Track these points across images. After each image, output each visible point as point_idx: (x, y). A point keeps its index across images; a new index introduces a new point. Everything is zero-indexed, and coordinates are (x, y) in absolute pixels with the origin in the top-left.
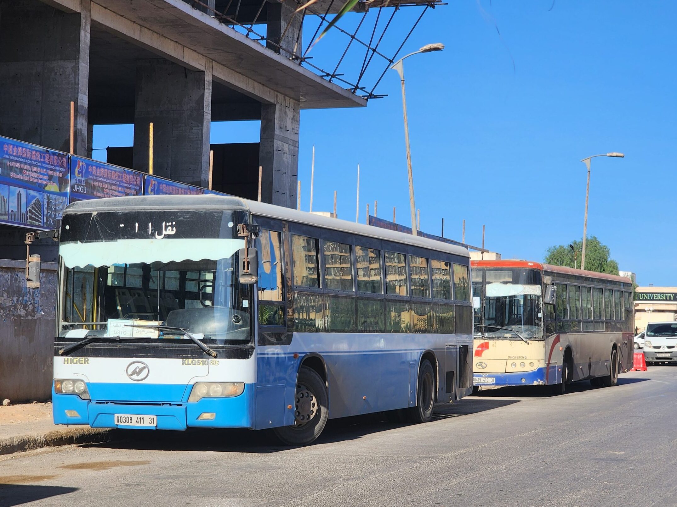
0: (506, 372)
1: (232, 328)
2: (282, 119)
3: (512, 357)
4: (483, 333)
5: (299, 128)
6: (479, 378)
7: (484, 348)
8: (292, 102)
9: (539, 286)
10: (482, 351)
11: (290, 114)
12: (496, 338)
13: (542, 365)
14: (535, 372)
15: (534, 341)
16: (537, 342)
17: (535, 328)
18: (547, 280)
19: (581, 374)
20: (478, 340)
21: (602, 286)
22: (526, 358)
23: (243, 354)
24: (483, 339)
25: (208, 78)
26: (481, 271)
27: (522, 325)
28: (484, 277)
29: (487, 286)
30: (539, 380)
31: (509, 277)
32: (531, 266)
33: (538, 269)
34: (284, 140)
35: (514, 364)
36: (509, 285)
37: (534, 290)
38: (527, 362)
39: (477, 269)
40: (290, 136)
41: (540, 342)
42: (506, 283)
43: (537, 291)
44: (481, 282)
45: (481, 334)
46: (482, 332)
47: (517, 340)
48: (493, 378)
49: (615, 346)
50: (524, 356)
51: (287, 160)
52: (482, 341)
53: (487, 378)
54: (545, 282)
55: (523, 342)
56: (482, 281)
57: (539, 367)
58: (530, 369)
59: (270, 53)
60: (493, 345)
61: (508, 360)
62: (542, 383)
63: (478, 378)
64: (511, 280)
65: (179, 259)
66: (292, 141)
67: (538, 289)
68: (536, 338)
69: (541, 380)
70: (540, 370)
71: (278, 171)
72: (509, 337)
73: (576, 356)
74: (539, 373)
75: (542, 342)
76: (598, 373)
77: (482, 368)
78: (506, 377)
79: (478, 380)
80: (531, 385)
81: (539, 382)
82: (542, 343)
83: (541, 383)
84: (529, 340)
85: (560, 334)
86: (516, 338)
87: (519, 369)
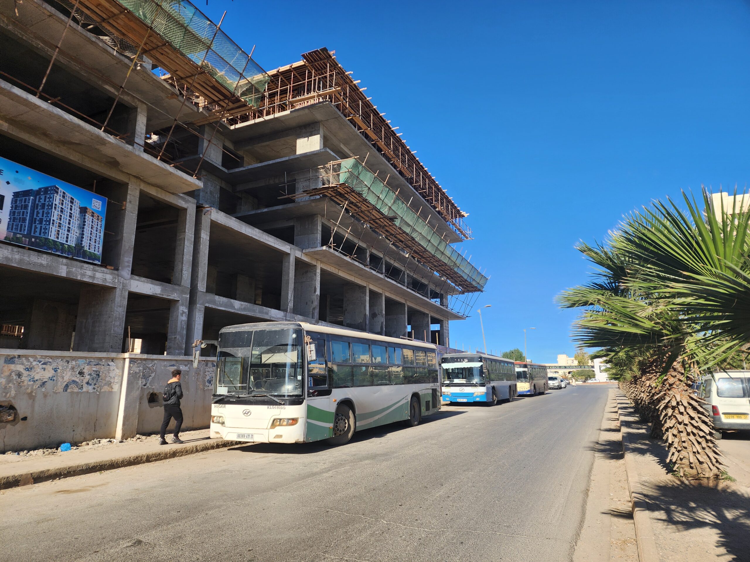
1: (480, 380)
2: (445, 324)
5: (449, 325)
8: (447, 319)
11: (447, 323)
13: (529, 389)
16: (527, 383)
17: (527, 379)
18: (529, 367)
19: (538, 391)
21: (540, 367)
23: (484, 386)
25: (430, 315)
30: (529, 393)
31: (519, 366)
32: (526, 364)
33: (528, 364)
34: (446, 330)
36: (519, 368)
37: (526, 369)
38: (525, 388)
40: (447, 328)
49: (544, 384)
50: (525, 386)
51: (447, 334)
53: (520, 392)
58: (526, 390)
59: (441, 307)
65: (469, 367)
71: (446, 337)
73: (536, 386)
74: (529, 391)
76: (541, 391)
80: (527, 394)
84: (525, 382)
85: (532, 381)
86: (522, 382)
87: (524, 390)
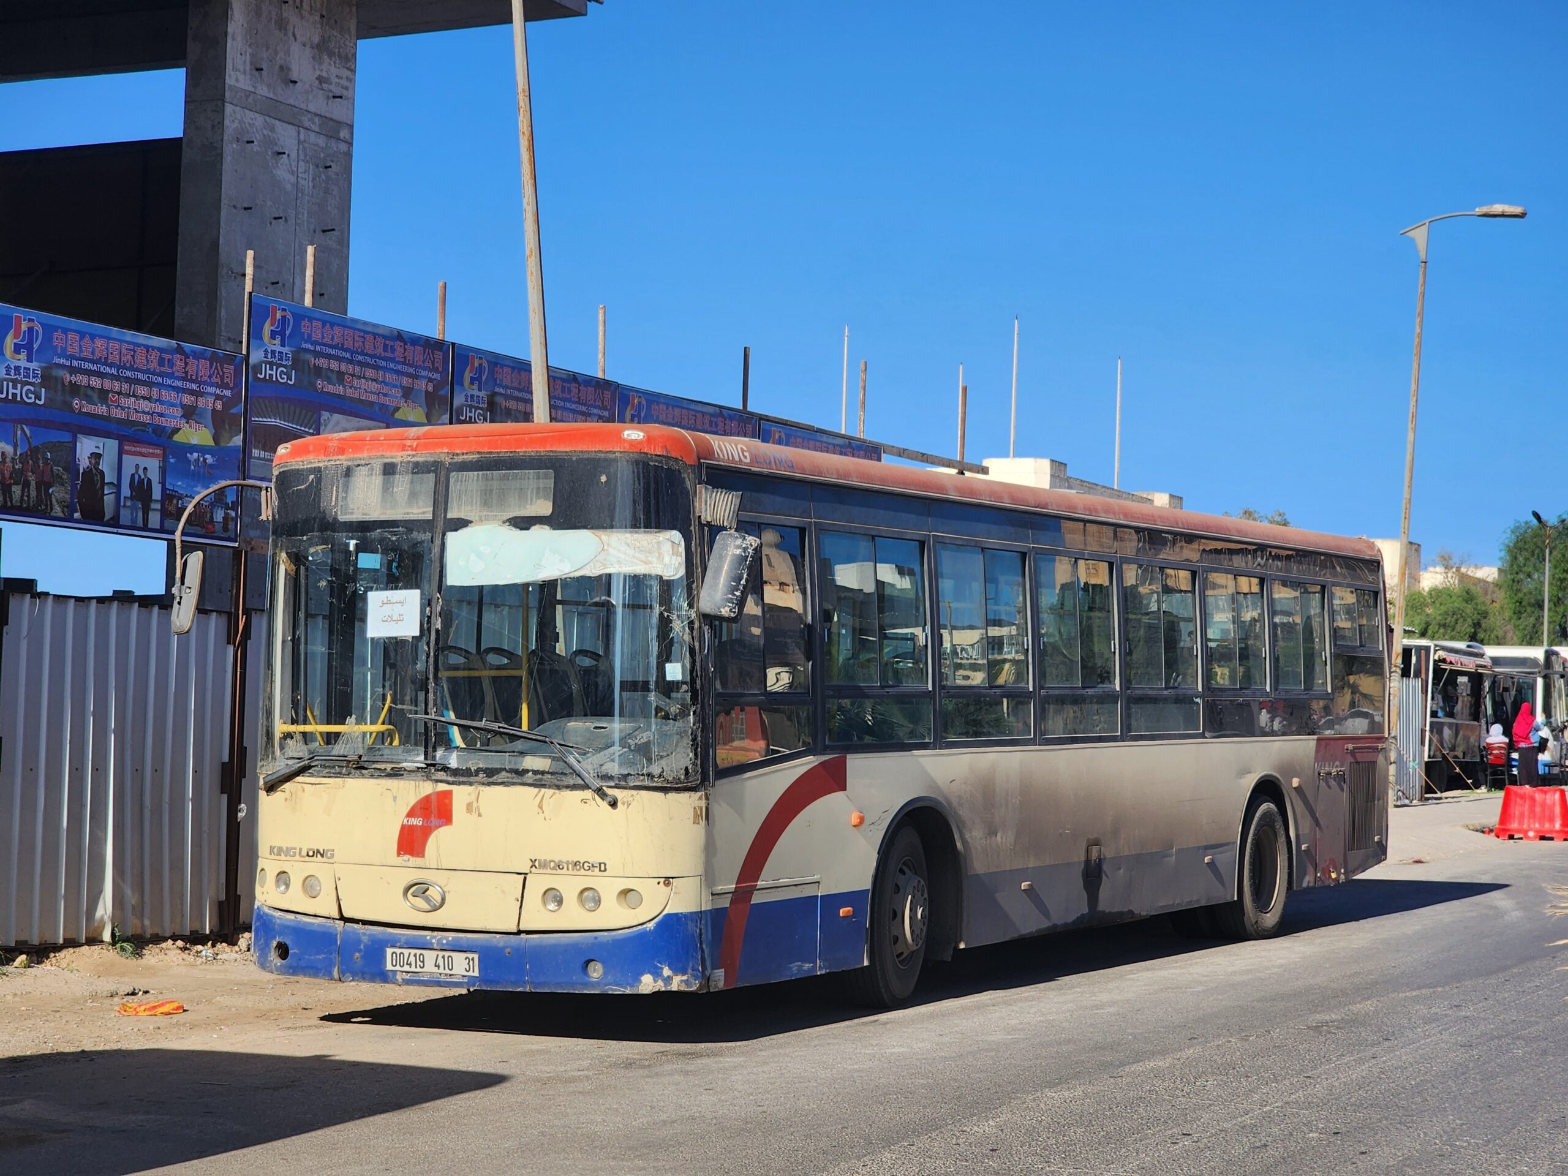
0: (522, 928)
2: (262, 42)
3: (544, 865)
4: (430, 749)
5: (351, 80)
6: (418, 952)
7: (434, 821)
9: (676, 535)
10: (426, 831)
11: (306, 27)
12: (481, 775)
13: (693, 900)
14: (643, 935)
15: (644, 793)
16: (659, 795)
18: (716, 506)
20: (413, 783)
22: (602, 867)
24: (429, 778)
26: (429, 472)
27: (617, 718)
28: (441, 499)
29: (451, 536)
30: (667, 972)
31: (539, 493)
32: (632, 443)
33: (669, 458)
34: (277, 111)
35: (552, 896)
36: (540, 532)
37: (650, 552)
38: (608, 888)
39: (416, 465)
40: (306, 100)
41: (672, 796)
42: (523, 523)
43: (660, 557)
44: (428, 520)
45: (422, 758)
46: (426, 747)
47: (568, 787)
48: (471, 956)
50: (595, 859)
51: (293, 179)
52: (427, 788)
53: (447, 954)
54: (706, 517)
55: (588, 794)
56: (429, 516)
57: (665, 912)
58: (621, 919)
60: (469, 808)
61: (528, 877)
62: (686, 982)
63: (413, 951)
64: (544, 508)
66: (316, 119)
67: (667, 547)
68: (650, 776)
69: (678, 970)
70: (670, 924)
71: (246, 209)
72: (535, 772)
74: (668, 939)
75: (685, 796)
77: (427, 907)
78: (521, 953)
79: (412, 959)
80: (628, 991)
81: (668, 980)
82: (687, 802)
83: (677, 983)
84: (617, 787)
85: (849, 756)
86: (561, 776)
87: (575, 918)
